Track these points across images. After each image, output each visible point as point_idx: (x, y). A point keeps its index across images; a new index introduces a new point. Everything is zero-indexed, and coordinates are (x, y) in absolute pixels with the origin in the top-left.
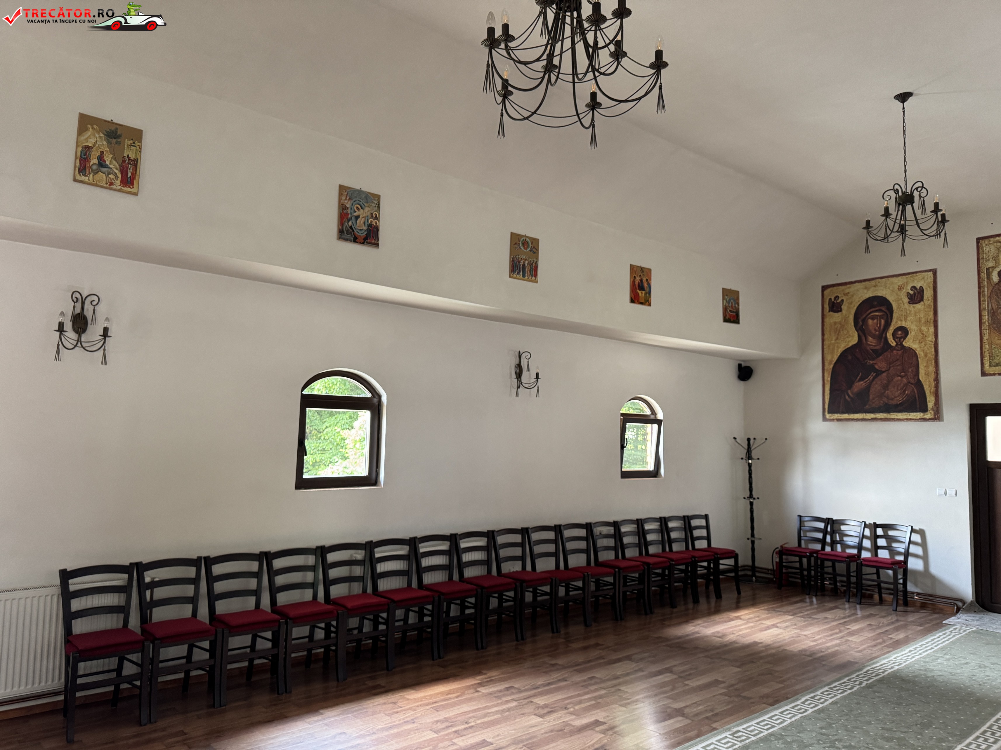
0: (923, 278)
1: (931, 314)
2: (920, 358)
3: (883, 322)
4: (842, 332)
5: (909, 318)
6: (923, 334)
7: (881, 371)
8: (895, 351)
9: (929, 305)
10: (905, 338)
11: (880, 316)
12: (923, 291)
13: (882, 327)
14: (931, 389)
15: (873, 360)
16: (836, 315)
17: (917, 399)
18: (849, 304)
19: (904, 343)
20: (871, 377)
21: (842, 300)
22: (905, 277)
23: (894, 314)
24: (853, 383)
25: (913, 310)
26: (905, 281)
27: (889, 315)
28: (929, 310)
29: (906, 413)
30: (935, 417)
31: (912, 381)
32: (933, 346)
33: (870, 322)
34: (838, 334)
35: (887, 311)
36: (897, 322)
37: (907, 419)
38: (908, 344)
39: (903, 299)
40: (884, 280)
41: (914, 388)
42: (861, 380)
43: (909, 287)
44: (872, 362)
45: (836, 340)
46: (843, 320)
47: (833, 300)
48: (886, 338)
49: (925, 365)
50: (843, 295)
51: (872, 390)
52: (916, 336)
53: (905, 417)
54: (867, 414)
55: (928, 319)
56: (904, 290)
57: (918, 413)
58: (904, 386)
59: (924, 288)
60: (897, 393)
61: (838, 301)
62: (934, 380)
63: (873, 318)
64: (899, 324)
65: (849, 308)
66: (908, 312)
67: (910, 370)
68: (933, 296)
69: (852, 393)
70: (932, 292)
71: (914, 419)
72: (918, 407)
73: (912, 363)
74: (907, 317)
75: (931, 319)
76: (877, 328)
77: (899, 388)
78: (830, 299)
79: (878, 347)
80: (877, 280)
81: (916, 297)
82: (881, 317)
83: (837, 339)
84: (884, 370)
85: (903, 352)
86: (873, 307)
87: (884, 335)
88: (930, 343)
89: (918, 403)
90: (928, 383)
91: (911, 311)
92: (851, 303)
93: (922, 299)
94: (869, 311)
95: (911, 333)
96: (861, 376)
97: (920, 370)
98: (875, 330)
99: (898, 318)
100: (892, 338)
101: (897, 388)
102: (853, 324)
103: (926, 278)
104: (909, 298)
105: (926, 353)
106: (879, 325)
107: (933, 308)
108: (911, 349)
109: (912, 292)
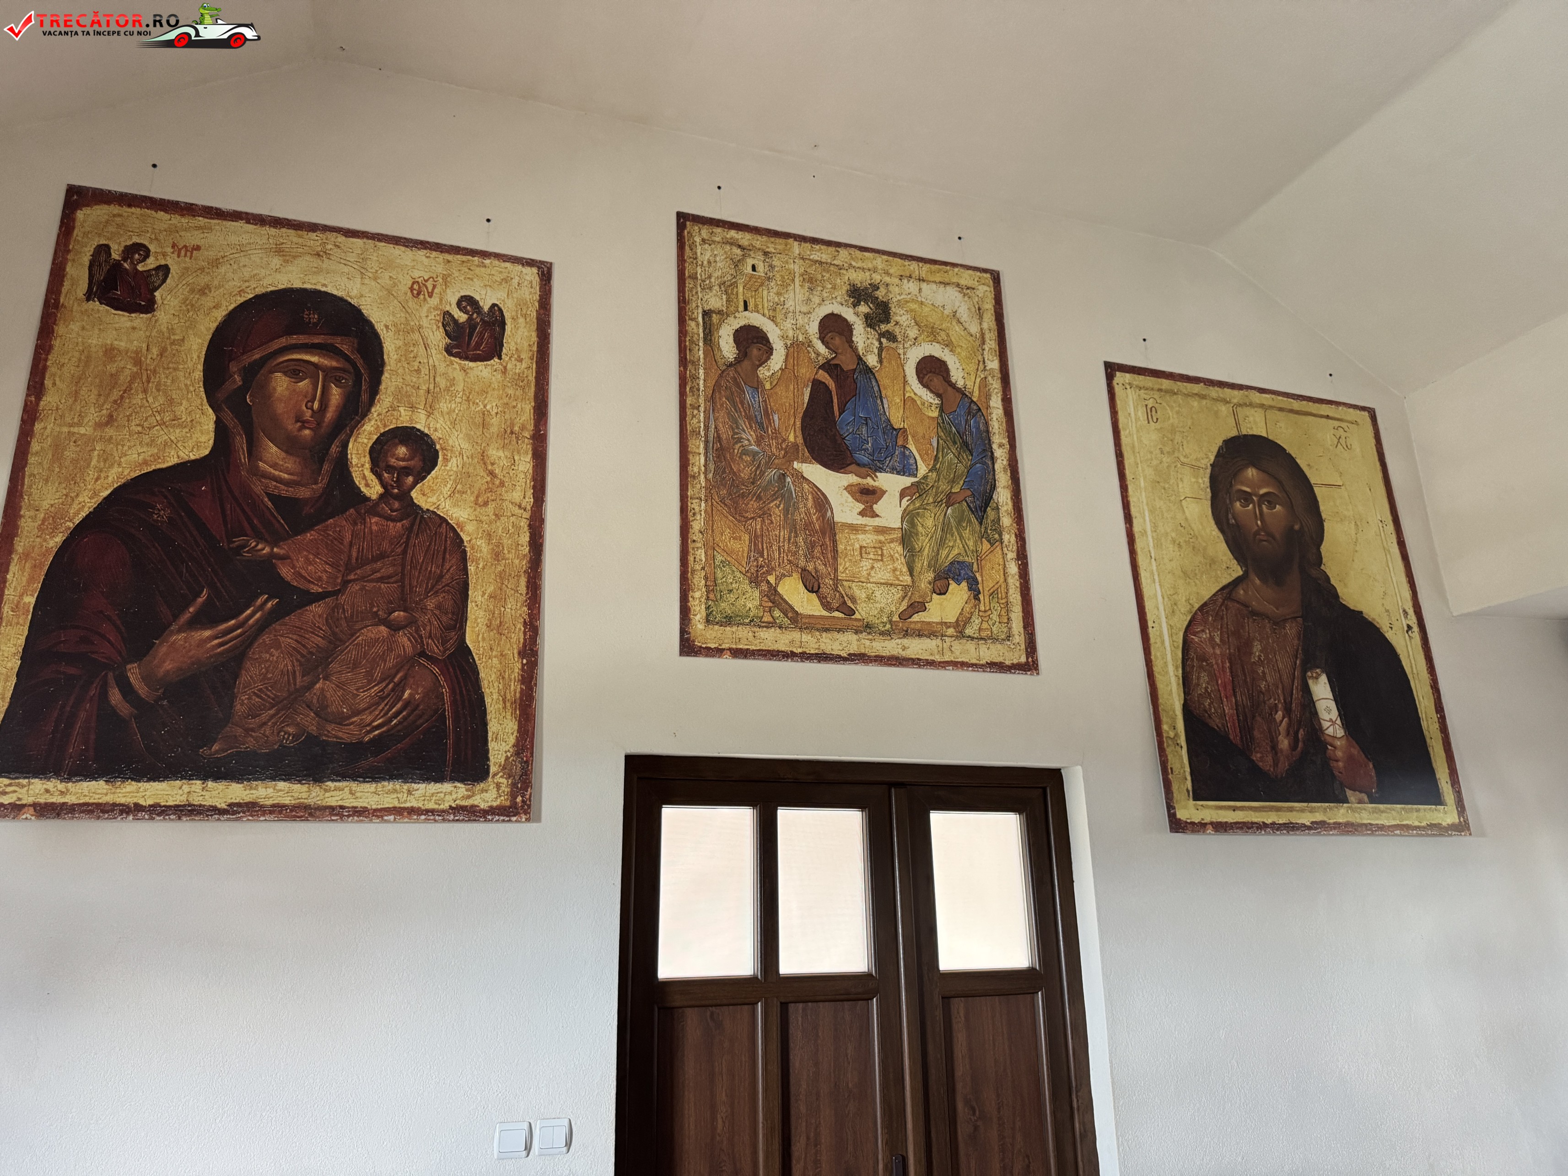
0: (506, 280)
1: (527, 409)
2: (477, 561)
3: (336, 394)
4: (138, 399)
5: (444, 406)
6: (492, 473)
7: (308, 592)
8: (374, 520)
9: (520, 377)
10: (420, 477)
11: (327, 371)
12: (503, 324)
13: (330, 415)
14: (507, 686)
15: (274, 543)
16: (123, 319)
17: (449, 723)
18: (192, 291)
19: (414, 494)
20: (252, 615)
21: (164, 270)
22: (442, 257)
23: (386, 376)
24: (160, 630)
25: (459, 376)
26: (440, 269)
27: (365, 377)
28: (519, 392)
29: (397, 785)
30: (514, 805)
31: (434, 648)
32: (524, 524)
33: (281, 384)
34: (118, 403)
35: (355, 357)
36: (393, 408)
37: (399, 812)
38: (434, 499)
39: (426, 332)
40: (358, 242)
41: (441, 679)
42: (201, 620)
43: (453, 298)
44: (267, 550)
45: (99, 425)
46: (155, 351)
47: (116, 256)
48: (342, 464)
49: (491, 589)
50: (169, 250)
51: (251, 673)
52: (464, 476)
53: (389, 801)
54: (210, 784)
55: (512, 425)
56: (434, 301)
57: (447, 787)
58: (398, 668)
59: (507, 315)
60: (365, 697)
61: (140, 267)
62: (522, 654)
63: (295, 372)
64: (404, 418)
65: (189, 306)
66: (442, 382)
67: (431, 604)
68: (535, 348)
69: (146, 679)
70: (534, 338)
71: (427, 812)
72: (449, 756)
73: (441, 576)
74: (436, 399)
75: (523, 428)
76: (308, 414)
77: (377, 675)
78: (102, 250)
79: (304, 493)
80: (332, 236)
81: (475, 339)
82: (332, 376)
83: (110, 420)
84: (315, 589)
85: (410, 529)
86: (297, 327)
87: (334, 449)
88: (517, 511)
89: (450, 742)
90: (495, 661)
91: (452, 382)
92: (204, 291)
93: (494, 350)
94: (283, 341)
95: (446, 460)
96: (204, 604)
97: (471, 605)
98: (299, 419)
99: (400, 396)
100: (368, 466)
101: (369, 674)
102: (199, 374)
103: (515, 281)
104: (447, 334)
105: (499, 544)
106: (316, 405)
107: (533, 389)
108: (443, 520)
109: (462, 317)
